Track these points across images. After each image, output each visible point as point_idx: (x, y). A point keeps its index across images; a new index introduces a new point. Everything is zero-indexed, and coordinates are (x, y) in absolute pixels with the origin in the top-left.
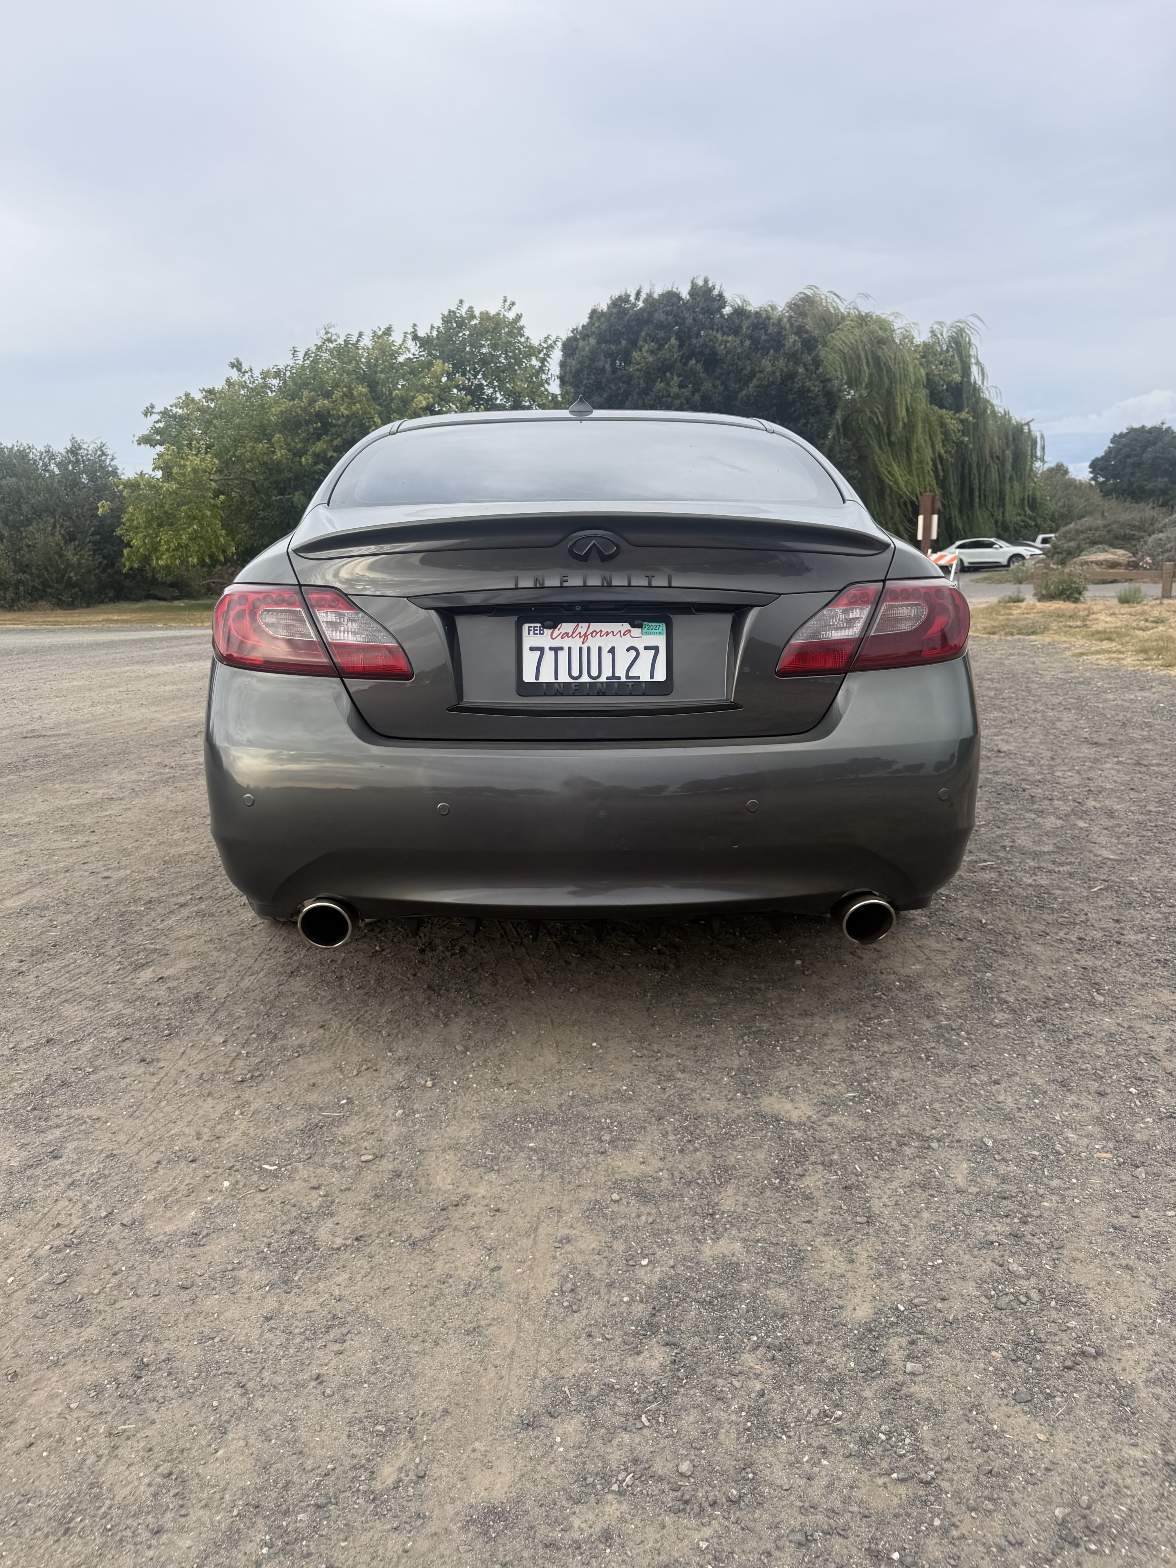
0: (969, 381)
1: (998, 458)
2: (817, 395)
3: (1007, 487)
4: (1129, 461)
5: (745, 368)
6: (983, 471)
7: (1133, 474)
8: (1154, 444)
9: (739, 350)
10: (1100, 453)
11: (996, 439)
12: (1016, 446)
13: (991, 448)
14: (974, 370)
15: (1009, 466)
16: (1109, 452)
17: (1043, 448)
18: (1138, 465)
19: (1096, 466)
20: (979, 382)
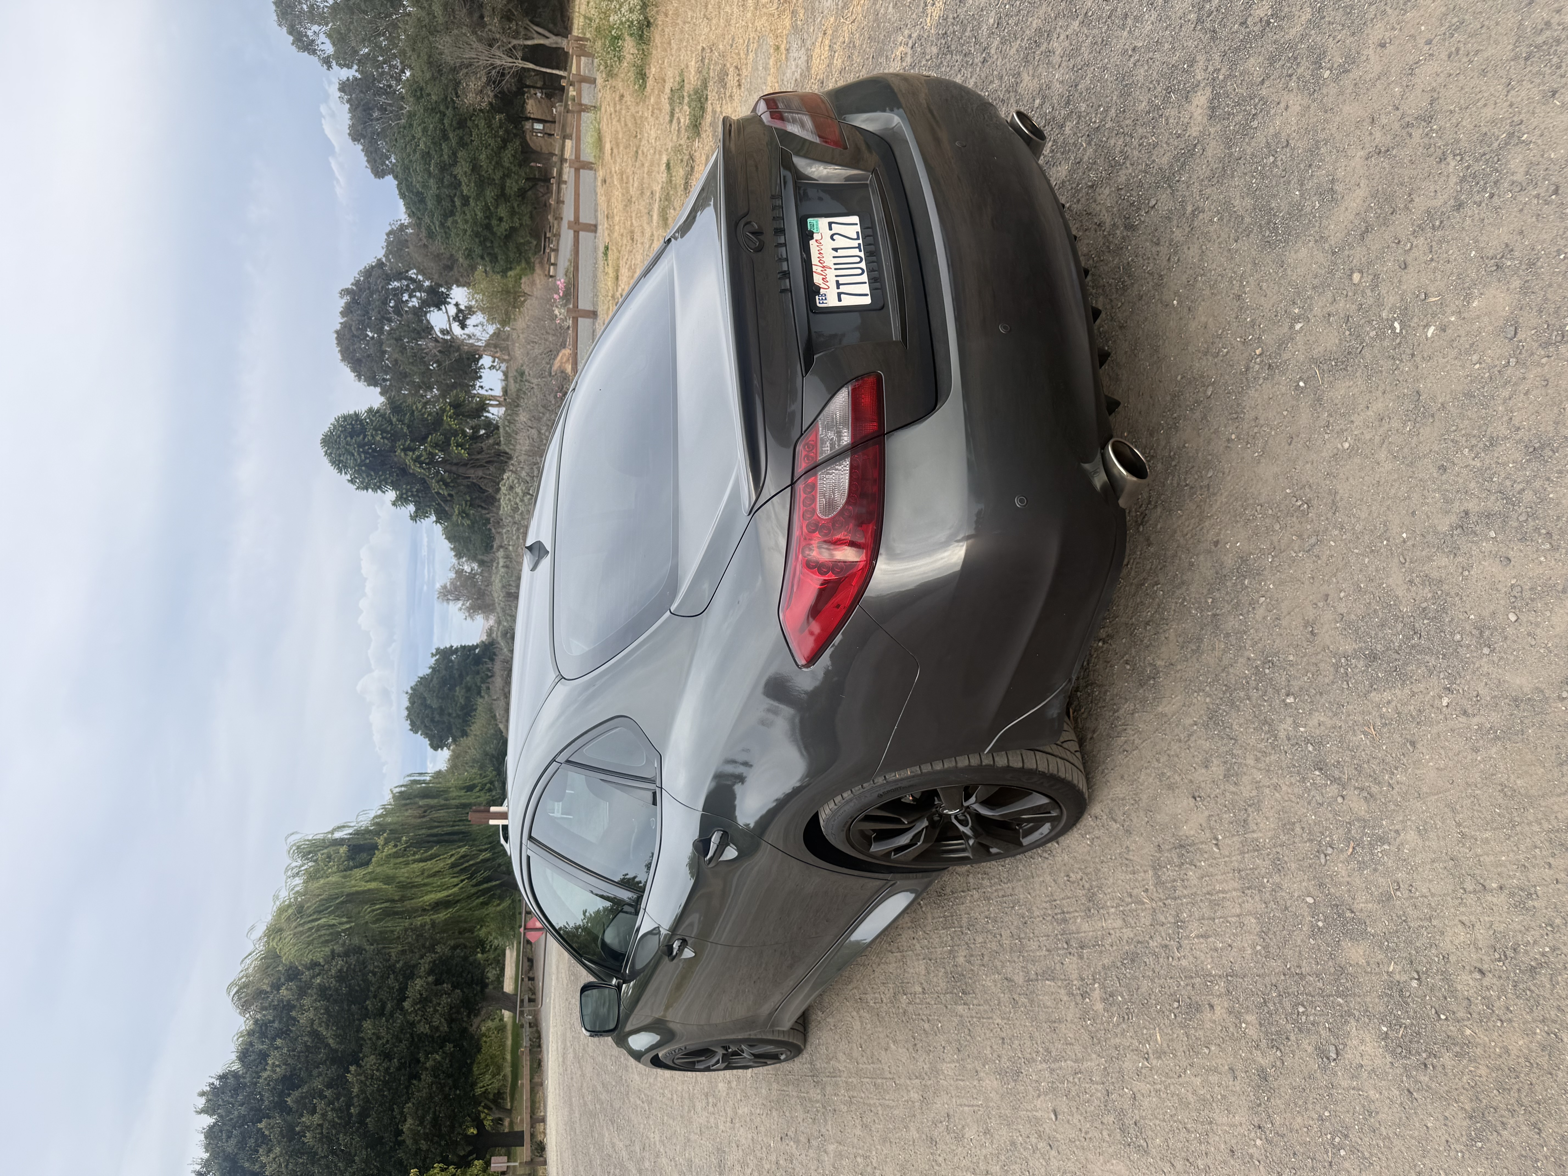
0: (349, 839)
1: (425, 812)
2: (346, 962)
3: (453, 802)
4: (437, 718)
5: (305, 1042)
6: (436, 824)
7: (450, 715)
8: (425, 698)
9: (285, 1050)
10: (427, 742)
11: (406, 814)
12: (416, 796)
13: (415, 817)
14: (338, 835)
15: (433, 802)
16: (426, 735)
17: (421, 774)
18: (441, 711)
19: (437, 744)
20: (350, 831)
